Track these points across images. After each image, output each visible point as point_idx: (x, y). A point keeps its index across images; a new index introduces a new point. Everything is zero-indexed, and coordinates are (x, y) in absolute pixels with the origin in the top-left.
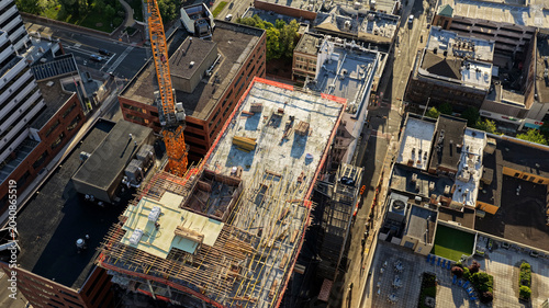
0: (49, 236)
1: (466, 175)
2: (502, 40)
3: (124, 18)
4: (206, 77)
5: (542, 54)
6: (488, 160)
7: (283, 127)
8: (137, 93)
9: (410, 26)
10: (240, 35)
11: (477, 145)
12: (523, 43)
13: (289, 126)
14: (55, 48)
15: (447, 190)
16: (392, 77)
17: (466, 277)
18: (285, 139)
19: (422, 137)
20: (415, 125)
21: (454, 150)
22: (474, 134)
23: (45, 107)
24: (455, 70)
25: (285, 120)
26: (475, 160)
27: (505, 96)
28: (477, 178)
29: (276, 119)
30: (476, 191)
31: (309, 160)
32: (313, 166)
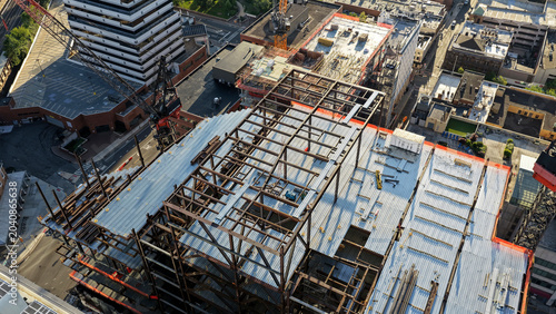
0: (196, 98)
1: (480, 106)
2: (522, 36)
3: (238, 11)
4: (300, 28)
5: (550, 42)
6: (498, 99)
7: (351, 37)
8: (253, 34)
9: (453, 28)
10: (324, 8)
11: (491, 91)
12: (538, 38)
13: (354, 36)
14: (191, 21)
15: (465, 112)
16: (434, 57)
17: (468, 144)
18: (352, 42)
19: (450, 85)
20: (447, 78)
21: (473, 91)
22: (490, 85)
23: (184, 52)
24: (480, 46)
25: (353, 33)
26: (489, 99)
27: (517, 67)
28: (488, 109)
29: (346, 34)
30: (486, 117)
31: (366, 52)
32: (368, 55)
